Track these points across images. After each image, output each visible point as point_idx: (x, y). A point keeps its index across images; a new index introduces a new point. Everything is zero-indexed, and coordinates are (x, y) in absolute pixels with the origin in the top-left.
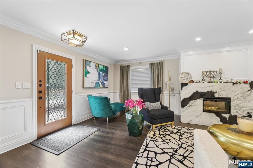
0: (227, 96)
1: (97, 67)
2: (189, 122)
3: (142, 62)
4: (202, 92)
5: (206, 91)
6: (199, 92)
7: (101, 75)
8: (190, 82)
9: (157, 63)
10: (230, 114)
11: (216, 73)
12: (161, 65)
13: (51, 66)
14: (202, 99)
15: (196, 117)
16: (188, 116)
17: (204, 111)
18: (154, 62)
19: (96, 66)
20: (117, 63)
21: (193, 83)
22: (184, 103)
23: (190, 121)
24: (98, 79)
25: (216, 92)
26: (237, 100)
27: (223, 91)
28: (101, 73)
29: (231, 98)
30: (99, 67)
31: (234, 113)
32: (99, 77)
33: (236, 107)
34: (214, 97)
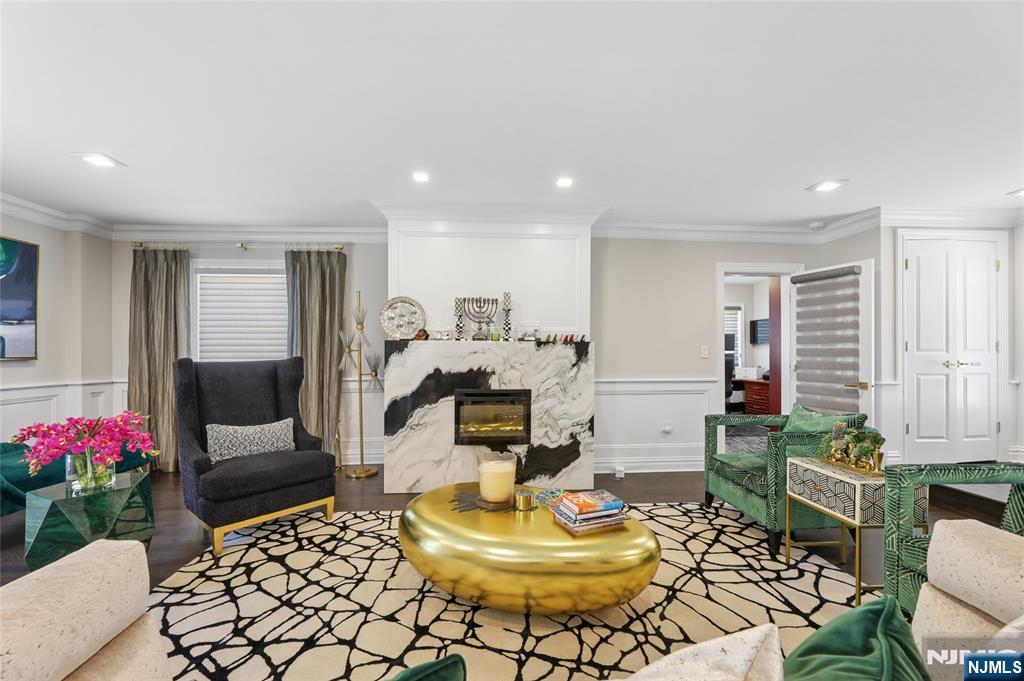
0: (523, 385)
2: (411, 488)
3: (250, 242)
4: (454, 374)
5: (464, 369)
6: (444, 373)
8: (418, 337)
9: (319, 253)
10: (529, 443)
11: (495, 306)
12: (335, 263)
14: (453, 397)
15: (435, 466)
16: (410, 466)
17: (459, 440)
18: (304, 248)
20: (112, 230)
21: (427, 338)
22: (396, 417)
23: (414, 484)
25: (494, 373)
26: (546, 398)
27: (512, 367)
29: (530, 391)
31: (540, 438)
33: (544, 420)
34: (482, 390)
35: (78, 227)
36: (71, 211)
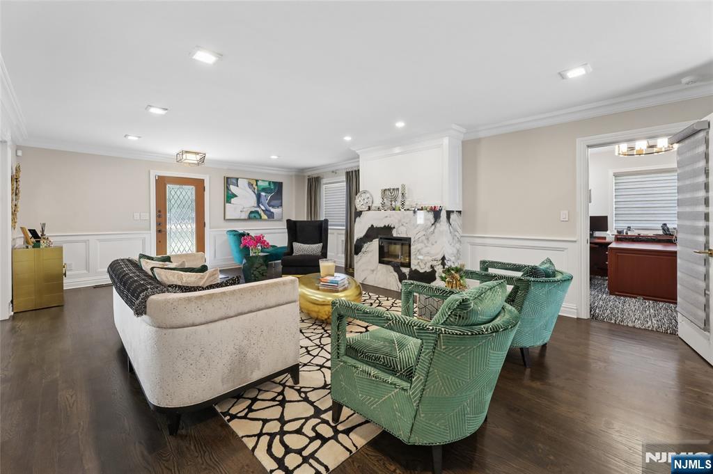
0: (407, 235)
1: (252, 185)
2: (363, 281)
4: (379, 228)
5: (382, 225)
6: (374, 227)
7: (263, 199)
10: (410, 267)
11: (398, 192)
12: (357, 175)
13: (173, 193)
14: (378, 239)
15: (371, 273)
16: (363, 271)
17: (381, 262)
19: (250, 185)
22: (358, 247)
23: (364, 279)
24: (256, 205)
25: (394, 228)
26: (419, 243)
27: (403, 225)
28: (263, 194)
29: (410, 238)
30: (257, 185)
31: (416, 266)
32: (259, 201)
33: (417, 255)
34: (389, 237)
35: (294, 173)
36: (290, 169)
